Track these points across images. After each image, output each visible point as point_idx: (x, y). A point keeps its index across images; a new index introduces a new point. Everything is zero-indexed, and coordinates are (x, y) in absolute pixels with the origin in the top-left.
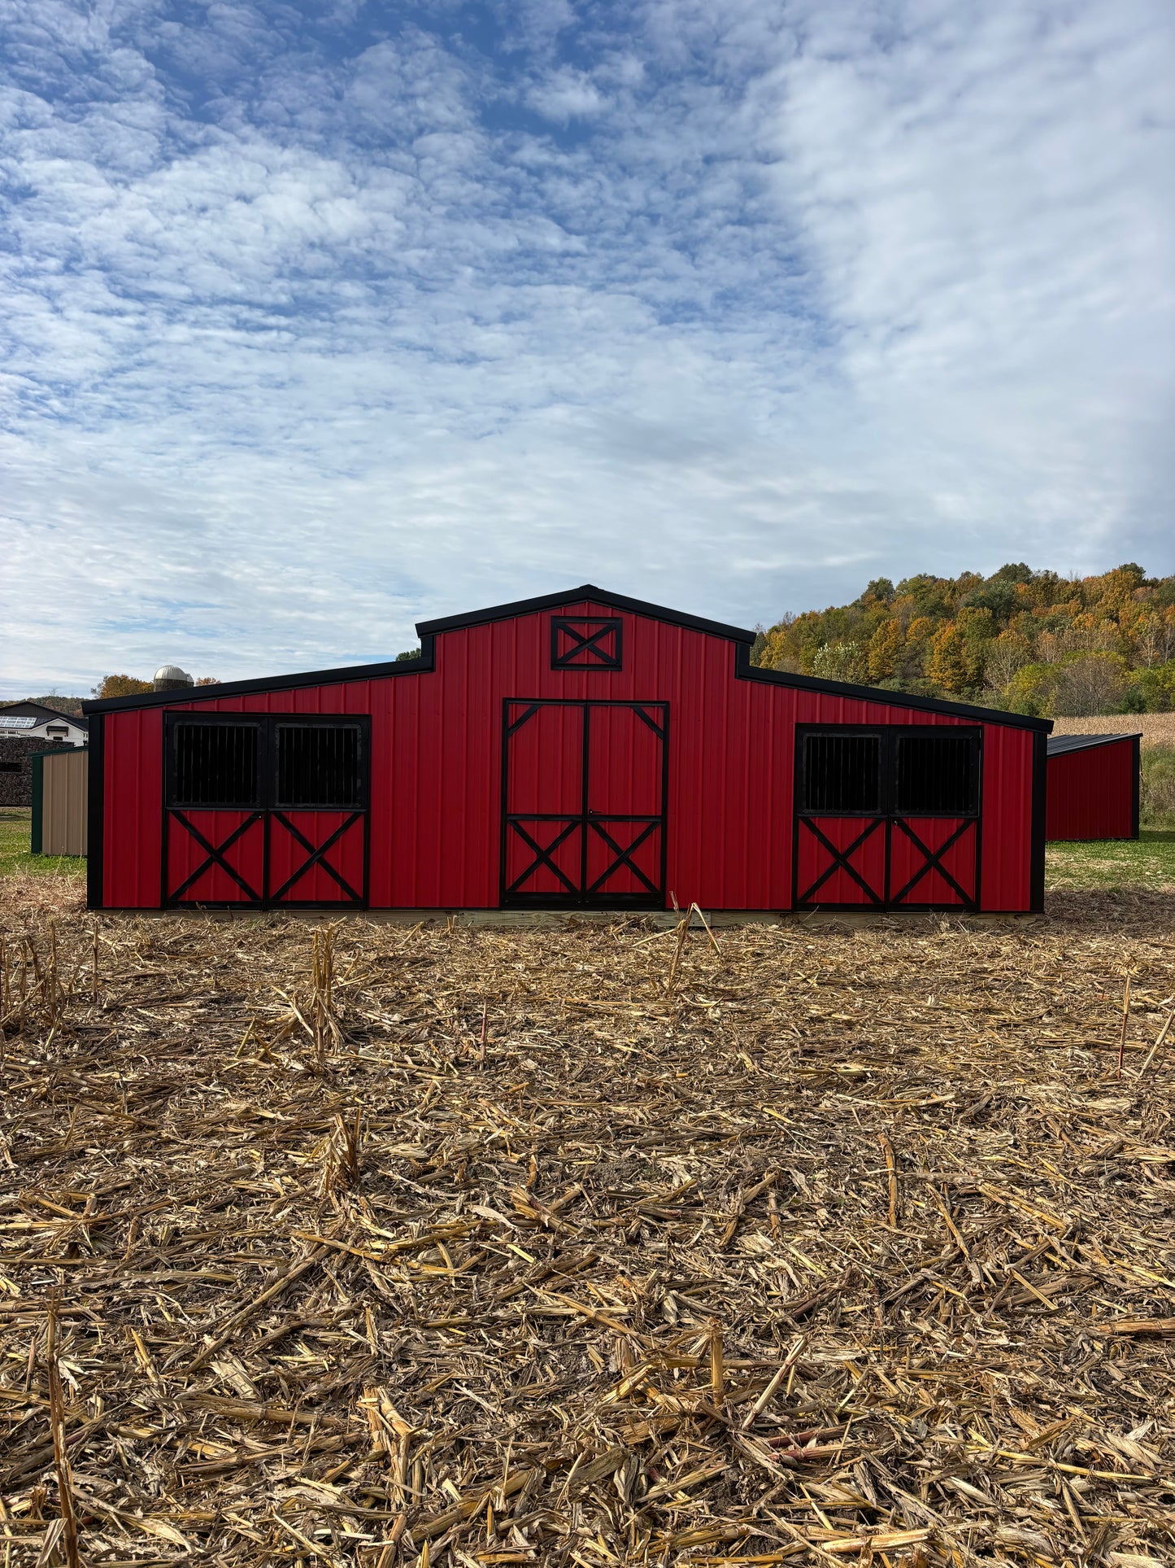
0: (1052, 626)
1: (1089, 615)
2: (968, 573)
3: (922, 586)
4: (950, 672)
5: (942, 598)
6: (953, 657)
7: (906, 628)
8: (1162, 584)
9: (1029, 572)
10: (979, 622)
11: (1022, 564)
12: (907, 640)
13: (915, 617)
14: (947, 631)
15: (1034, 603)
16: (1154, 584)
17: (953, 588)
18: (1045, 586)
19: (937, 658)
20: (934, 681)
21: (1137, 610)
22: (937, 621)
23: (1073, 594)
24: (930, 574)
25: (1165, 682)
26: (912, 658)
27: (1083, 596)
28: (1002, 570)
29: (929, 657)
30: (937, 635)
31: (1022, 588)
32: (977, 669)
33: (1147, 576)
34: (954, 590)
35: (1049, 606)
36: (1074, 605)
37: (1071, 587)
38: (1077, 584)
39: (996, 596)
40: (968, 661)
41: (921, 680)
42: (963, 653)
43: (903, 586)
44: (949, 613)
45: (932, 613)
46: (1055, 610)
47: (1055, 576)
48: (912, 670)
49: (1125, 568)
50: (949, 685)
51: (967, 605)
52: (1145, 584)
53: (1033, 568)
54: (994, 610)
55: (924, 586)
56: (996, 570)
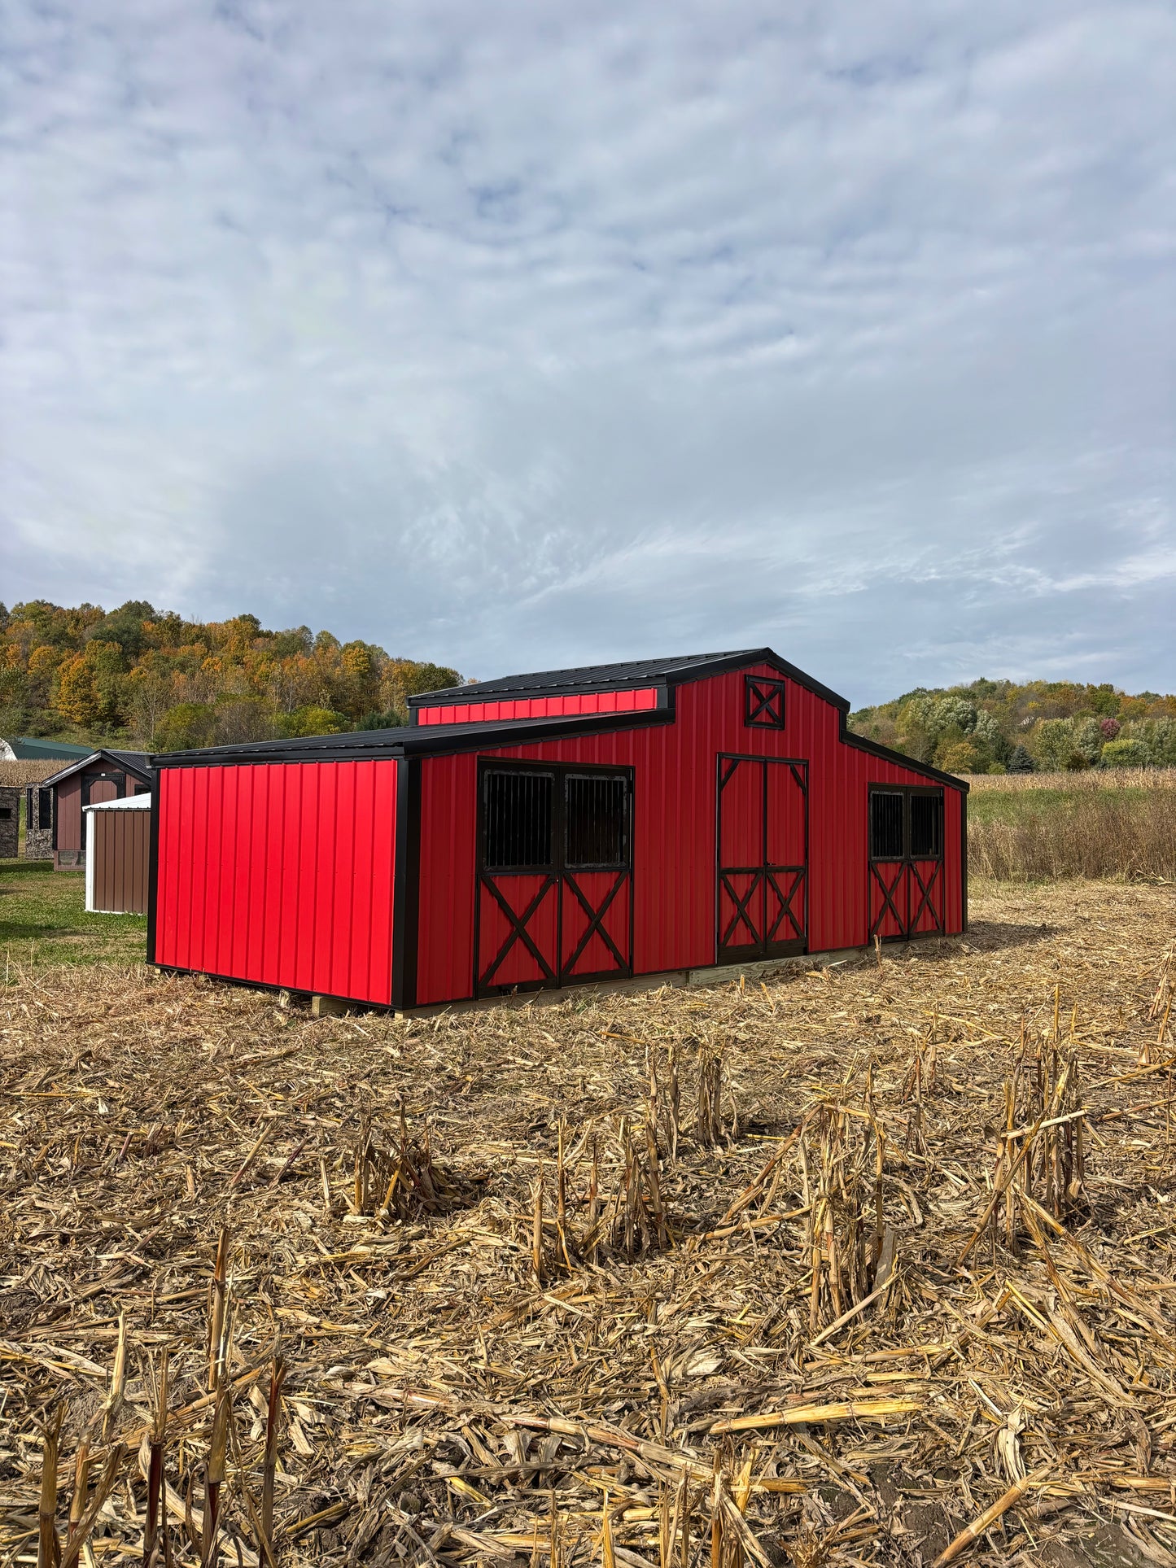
0: (183, 667)
1: (217, 659)
2: (88, 605)
3: (42, 612)
4: (79, 705)
5: (65, 627)
6: (83, 690)
7: (27, 656)
8: (276, 637)
9: (152, 611)
10: (109, 656)
11: (145, 603)
12: (29, 668)
13: (37, 645)
14: (76, 664)
15: (161, 642)
16: (268, 635)
17: (76, 617)
18: (172, 626)
19: (65, 690)
20: (62, 713)
21: (260, 658)
22: (62, 650)
23: (198, 637)
24: (48, 601)
25: (300, 728)
26: (36, 688)
27: (208, 641)
28: (125, 606)
29: (55, 688)
30: (63, 665)
31: (149, 627)
32: (109, 703)
33: (263, 628)
34: (78, 620)
35: (177, 646)
36: (199, 647)
37: (195, 630)
38: (201, 627)
39: (125, 632)
40: (99, 695)
41: (46, 711)
42: (94, 685)
43: (19, 609)
44: (75, 644)
45: (55, 642)
46: (184, 650)
47: (178, 618)
48: (35, 700)
49: (243, 618)
50: (78, 718)
51: (96, 638)
52: (260, 634)
53: (157, 608)
54: (124, 644)
55: (43, 613)
56: (119, 606)
